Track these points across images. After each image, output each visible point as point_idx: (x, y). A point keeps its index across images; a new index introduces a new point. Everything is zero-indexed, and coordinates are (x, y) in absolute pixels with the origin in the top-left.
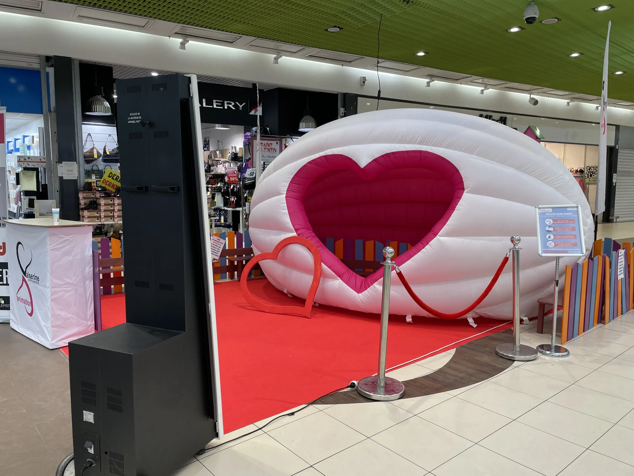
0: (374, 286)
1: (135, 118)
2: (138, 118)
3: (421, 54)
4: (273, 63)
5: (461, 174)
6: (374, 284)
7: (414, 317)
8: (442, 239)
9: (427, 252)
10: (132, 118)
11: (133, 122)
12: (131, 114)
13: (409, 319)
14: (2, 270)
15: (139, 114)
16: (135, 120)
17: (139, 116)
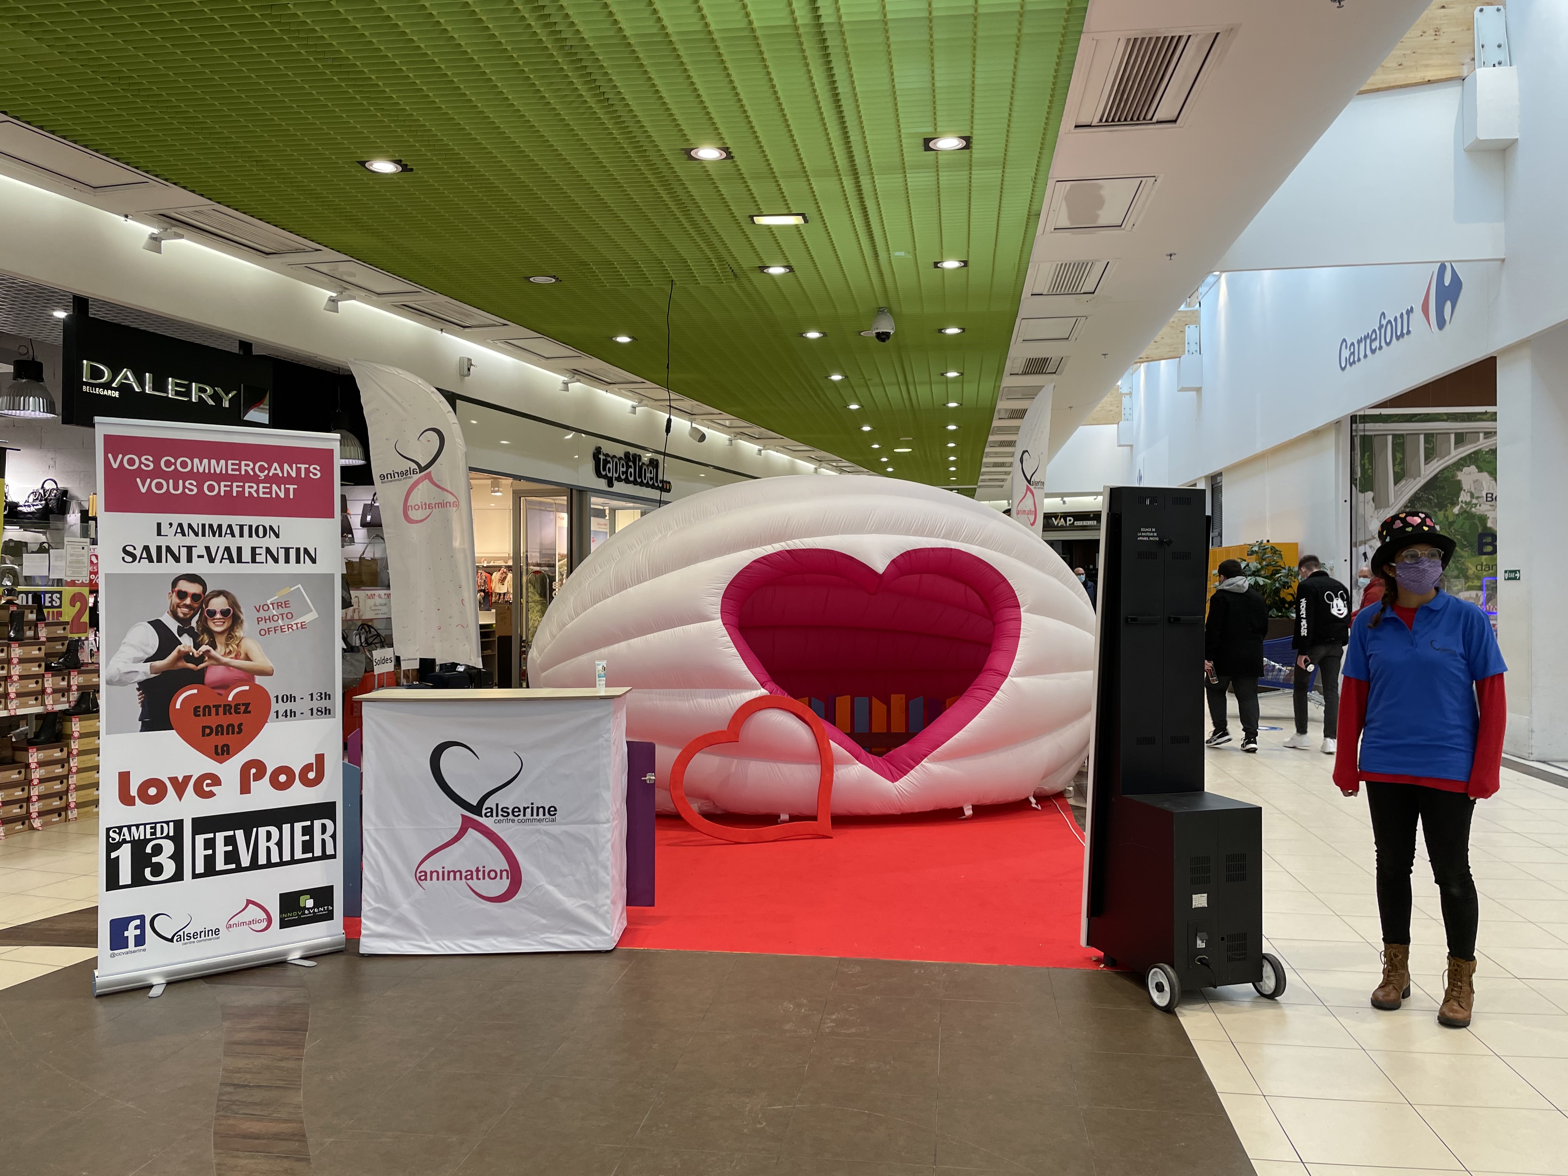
0: (923, 765)
1: (1149, 534)
2: (1152, 534)
3: (623, 339)
4: (325, 309)
6: (922, 762)
7: (975, 808)
8: (1015, 679)
10: (1143, 534)
11: (1145, 539)
12: (1142, 530)
13: (968, 812)
14: (312, 824)
15: (1154, 530)
16: (1149, 537)
17: (1153, 532)
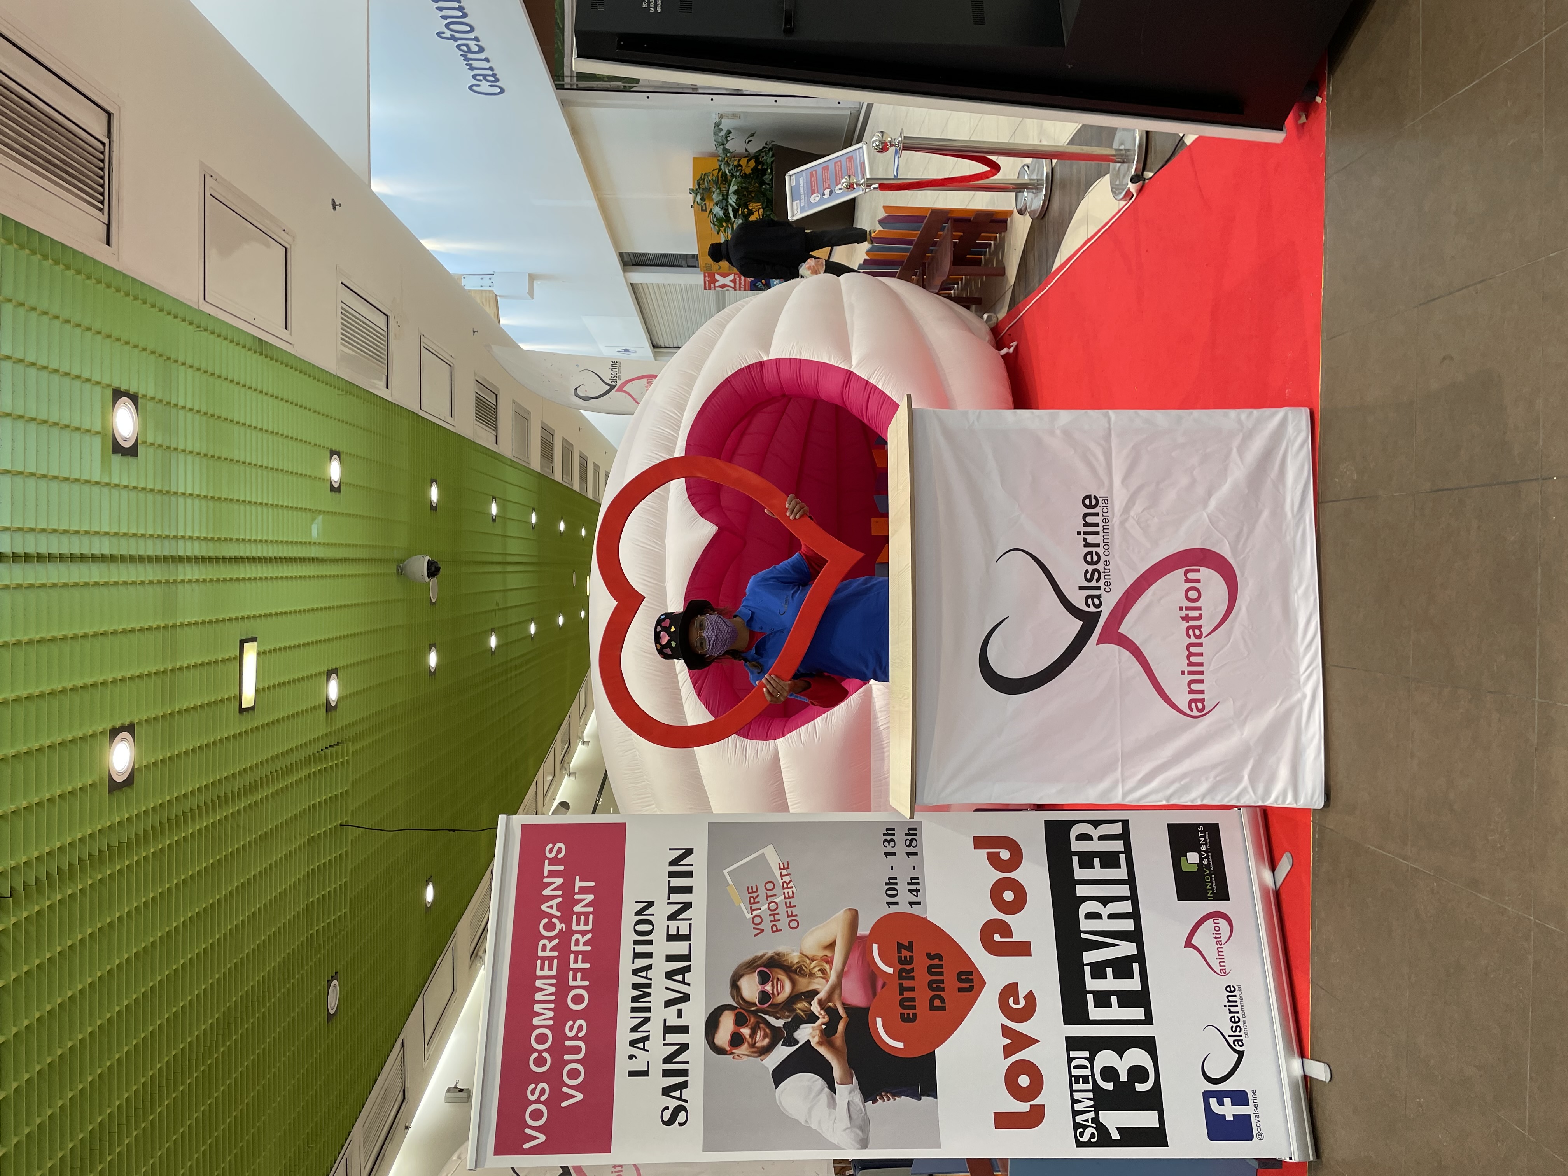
5: (733, 372)
9: (884, 378)
